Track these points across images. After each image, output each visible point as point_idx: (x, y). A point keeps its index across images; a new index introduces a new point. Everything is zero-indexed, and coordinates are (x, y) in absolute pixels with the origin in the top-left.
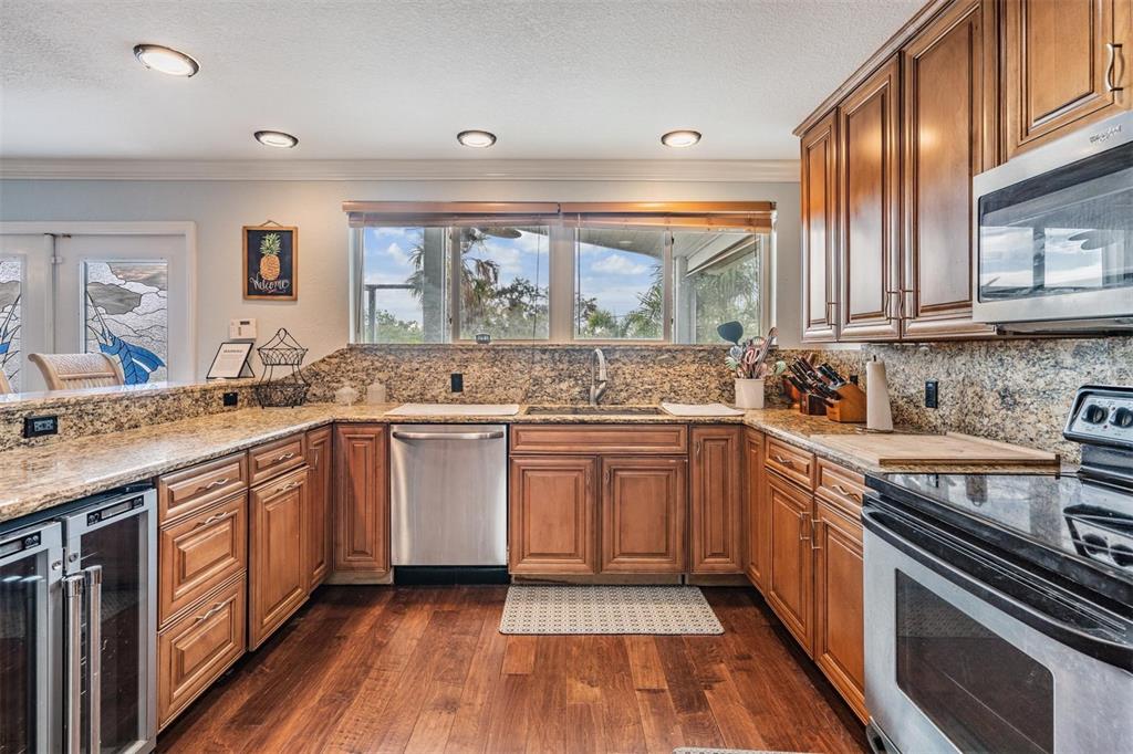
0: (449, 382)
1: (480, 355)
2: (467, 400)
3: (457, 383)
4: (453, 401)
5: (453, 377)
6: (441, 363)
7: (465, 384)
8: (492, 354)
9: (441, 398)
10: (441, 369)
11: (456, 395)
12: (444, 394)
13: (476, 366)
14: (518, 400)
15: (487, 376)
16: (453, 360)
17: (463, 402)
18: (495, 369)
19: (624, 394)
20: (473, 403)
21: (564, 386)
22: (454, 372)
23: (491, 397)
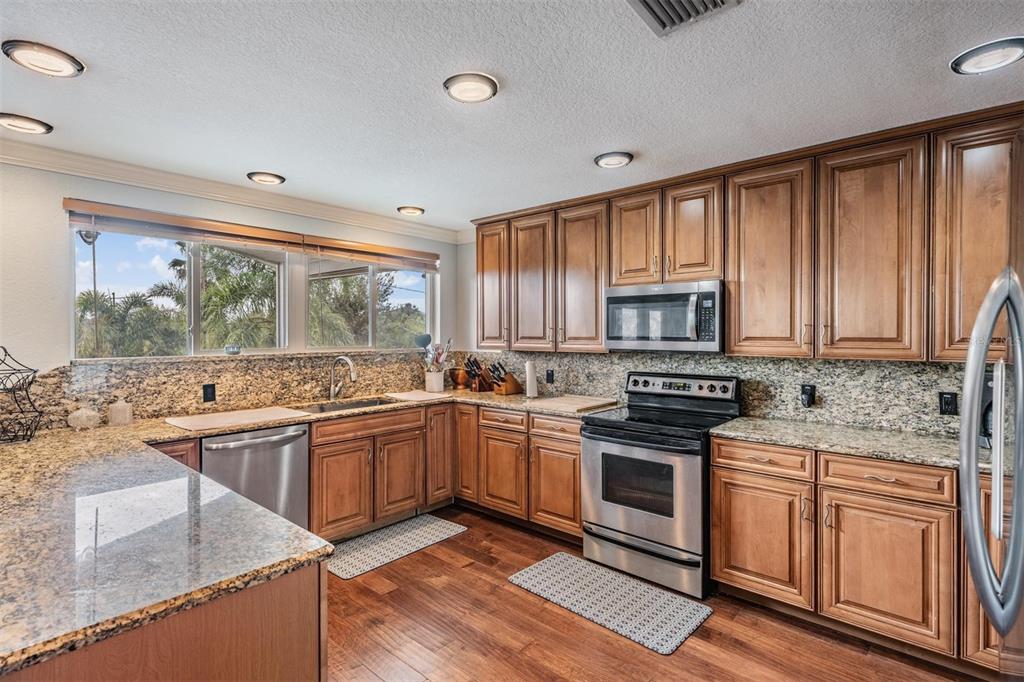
0: (201, 393)
1: (233, 365)
2: (220, 408)
3: (209, 393)
4: (204, 411)
5: (205, 388)
6: (192, 375)
7: (217, 393)
8: (244, 364)
9: (192, 409)
10: (193, 381)
11: (208, 405)
12: (195, 405)
13: (229, 376)
14: (269, 403)
15: (240, 384)
16: (205, 371)
17: (216, 411)
18: (248, 377)
19: (352, 390)
20: (226, 410)
21: (307, 387)
22: (206, 383)
23: (243, 403)
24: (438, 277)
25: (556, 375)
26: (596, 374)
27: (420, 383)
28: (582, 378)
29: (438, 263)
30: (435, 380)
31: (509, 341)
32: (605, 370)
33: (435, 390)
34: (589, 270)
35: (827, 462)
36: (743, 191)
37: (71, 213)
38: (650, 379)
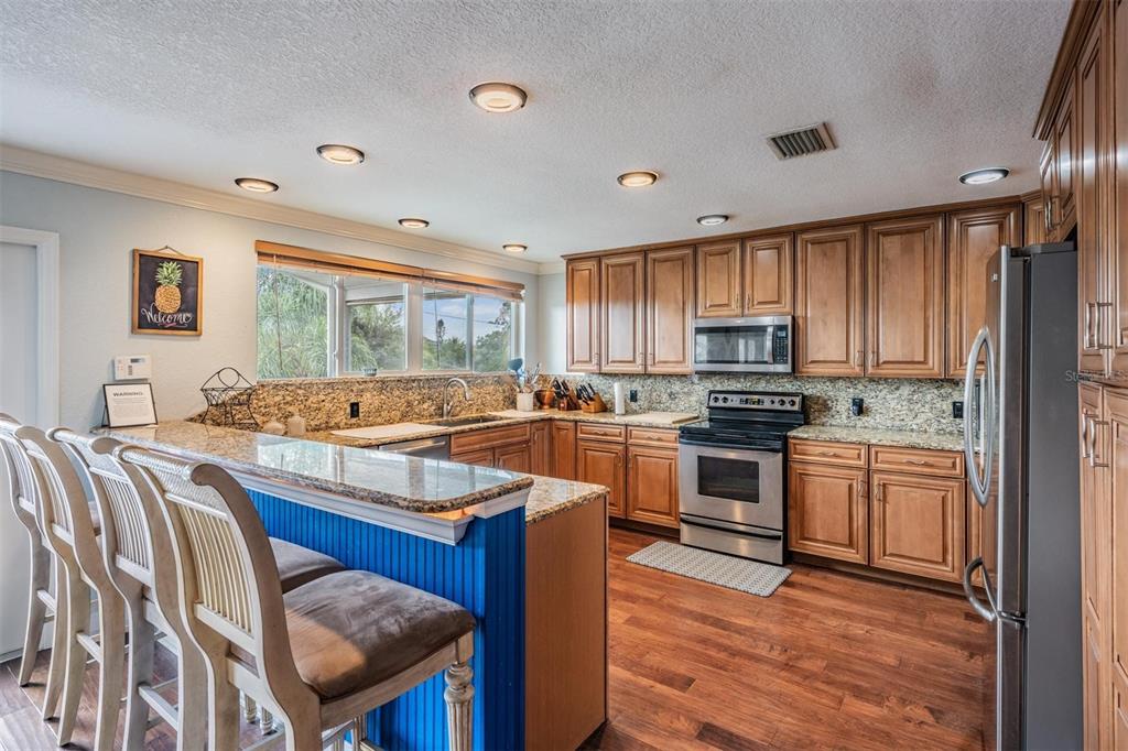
0: (349, 410)
1: (371, 385)
2: (362, 424)
3: (355, 410)
4: (350, 427)
5: (353, 405)
6: (342, 394)
7: (361, 410)
8: (379, 385)
9: (342, 425)
10: (343, 399)
11: (354, 420)
12: (344, 421)
13: (368, 395)
14: (397, 419)
15: (377, 403)
16: (352, 390)
17: (359, 426)
18: (382, 396)
19: (458, 409)
20: (367, 426)
21: (425, 406)
22: (352, 401)
23: (379, 420)
24: (523, 305)
25: (639, 394)
26: (678, 393)
27: (512, 403)
28: (665, 397)
29: (523, 292)
30: (525, 400)
31: (599, 364)
32: (686, 390)
33: (525, 410)
34: (676, 302)
35: (877, 453)
36: (809, 245)
37: (260, 254)
38: (729, 396)
